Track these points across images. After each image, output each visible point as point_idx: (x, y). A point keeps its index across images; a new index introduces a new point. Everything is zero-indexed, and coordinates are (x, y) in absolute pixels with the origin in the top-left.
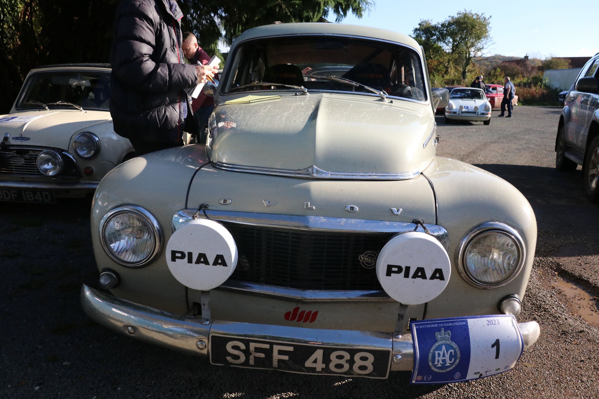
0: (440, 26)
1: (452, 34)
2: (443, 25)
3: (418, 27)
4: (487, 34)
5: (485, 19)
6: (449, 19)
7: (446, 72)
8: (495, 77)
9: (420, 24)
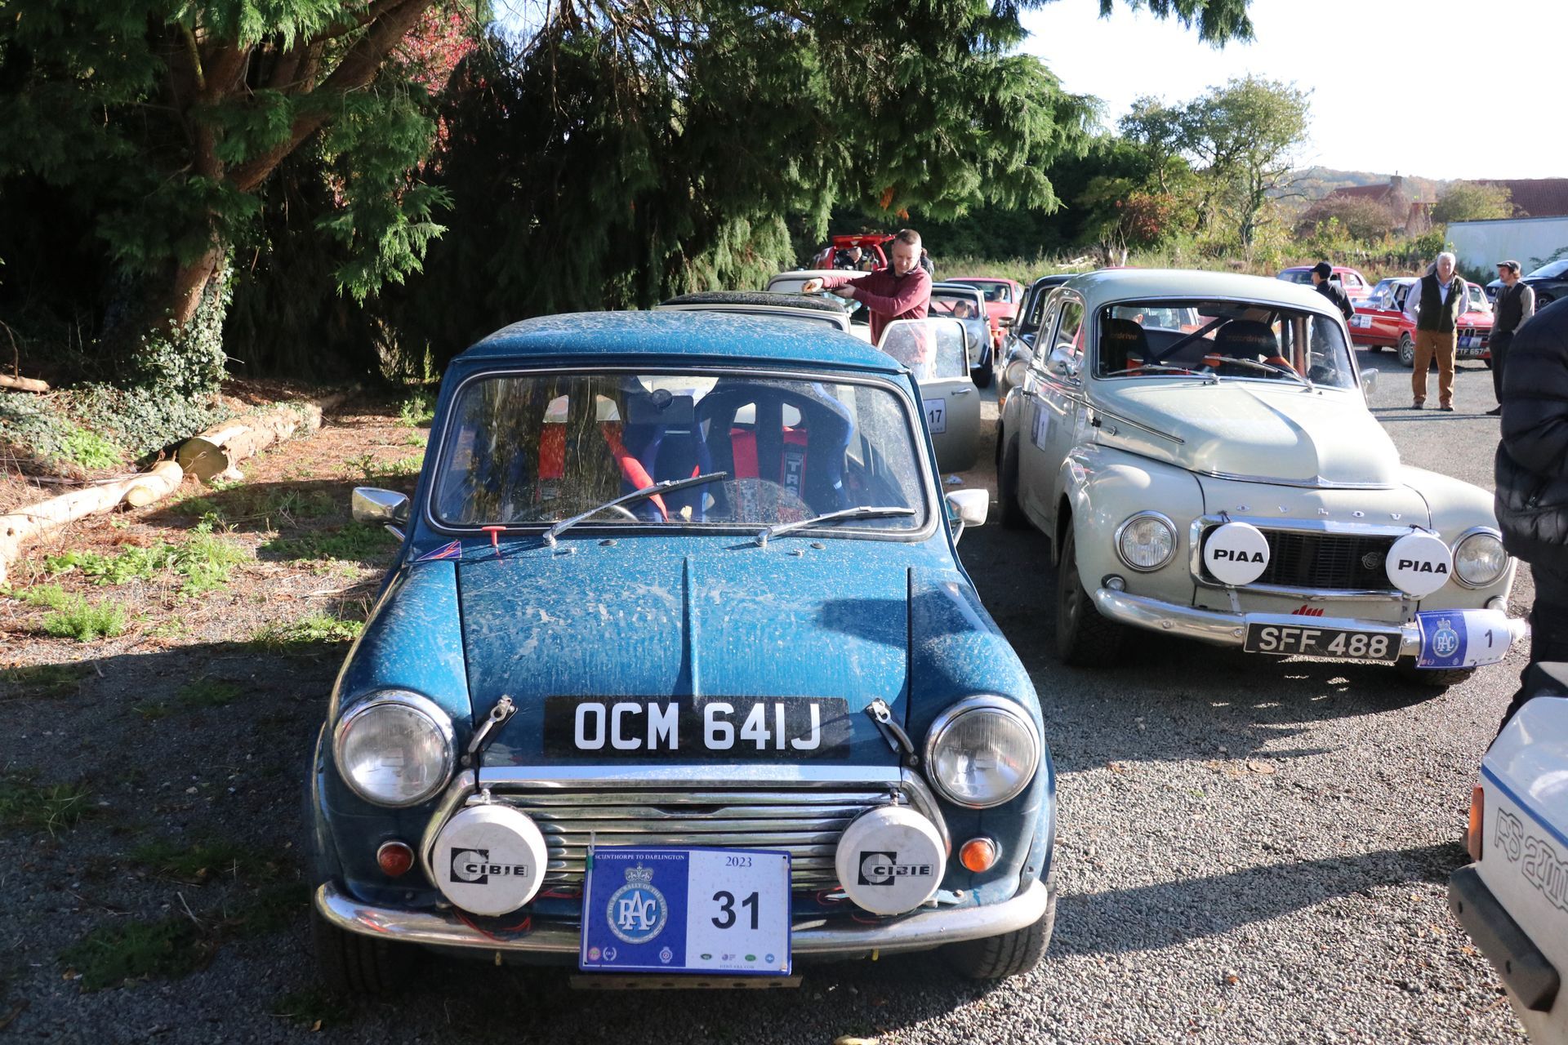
0: (1185, 110)
1: (1217, 132)
2: (1192, 108)
3: (1131, 112)
4: (1304, 132)
5: (1298, 94)
6: (1210, 95)
7: (1201, 224)
8: (1326, 239)
9: (1134, 106)
